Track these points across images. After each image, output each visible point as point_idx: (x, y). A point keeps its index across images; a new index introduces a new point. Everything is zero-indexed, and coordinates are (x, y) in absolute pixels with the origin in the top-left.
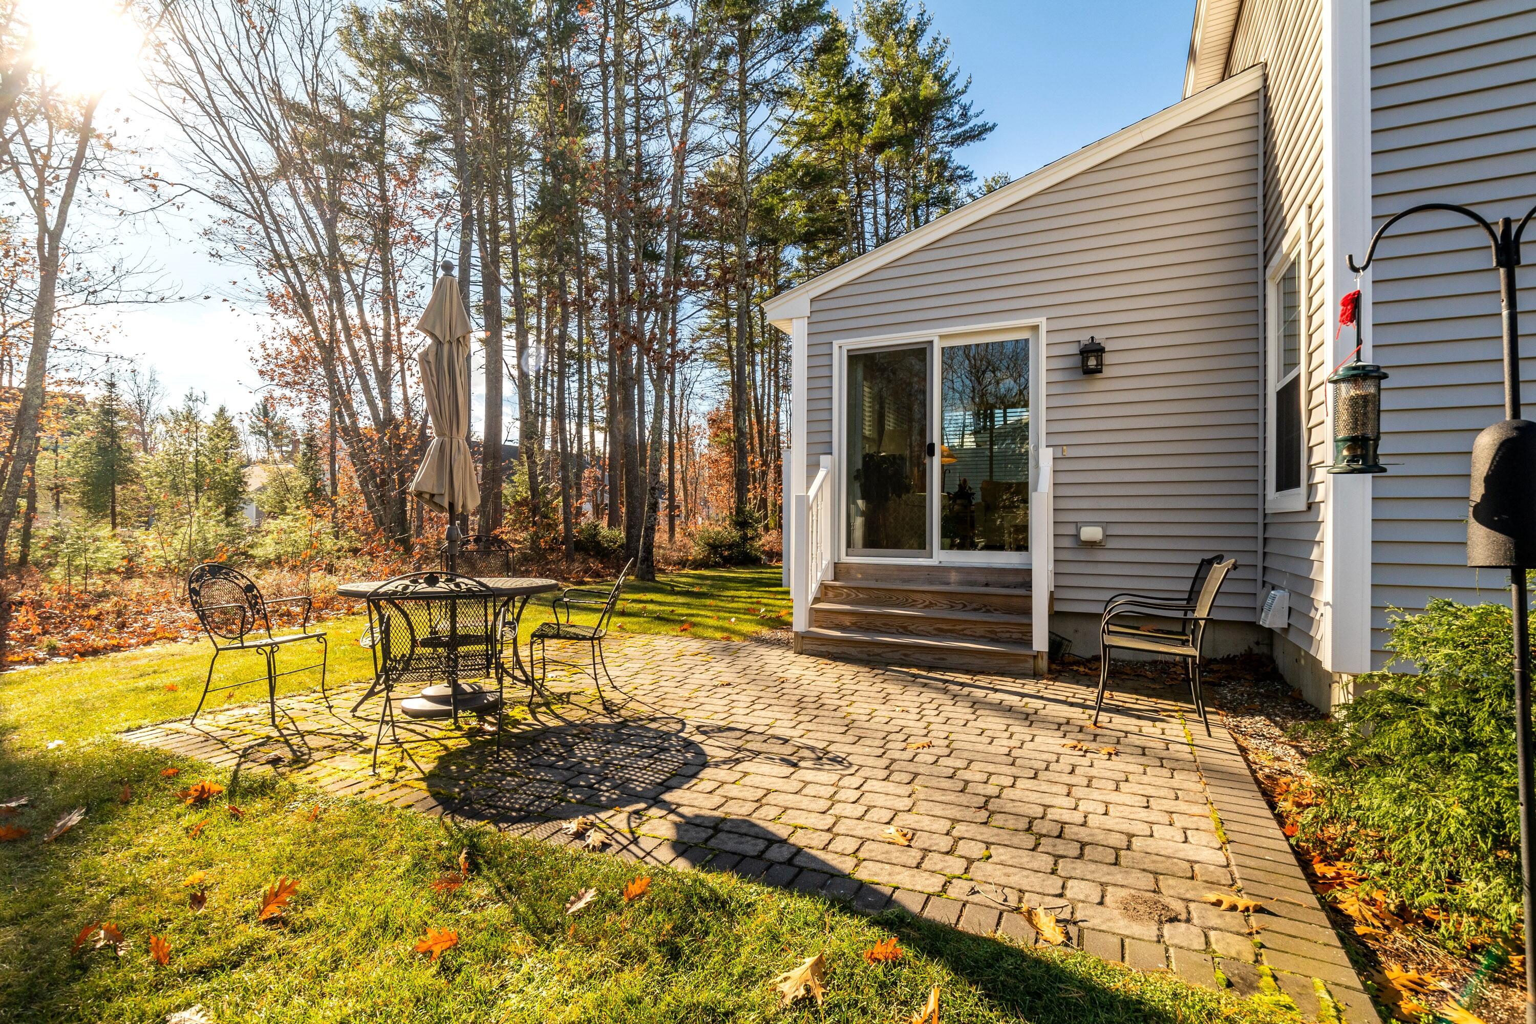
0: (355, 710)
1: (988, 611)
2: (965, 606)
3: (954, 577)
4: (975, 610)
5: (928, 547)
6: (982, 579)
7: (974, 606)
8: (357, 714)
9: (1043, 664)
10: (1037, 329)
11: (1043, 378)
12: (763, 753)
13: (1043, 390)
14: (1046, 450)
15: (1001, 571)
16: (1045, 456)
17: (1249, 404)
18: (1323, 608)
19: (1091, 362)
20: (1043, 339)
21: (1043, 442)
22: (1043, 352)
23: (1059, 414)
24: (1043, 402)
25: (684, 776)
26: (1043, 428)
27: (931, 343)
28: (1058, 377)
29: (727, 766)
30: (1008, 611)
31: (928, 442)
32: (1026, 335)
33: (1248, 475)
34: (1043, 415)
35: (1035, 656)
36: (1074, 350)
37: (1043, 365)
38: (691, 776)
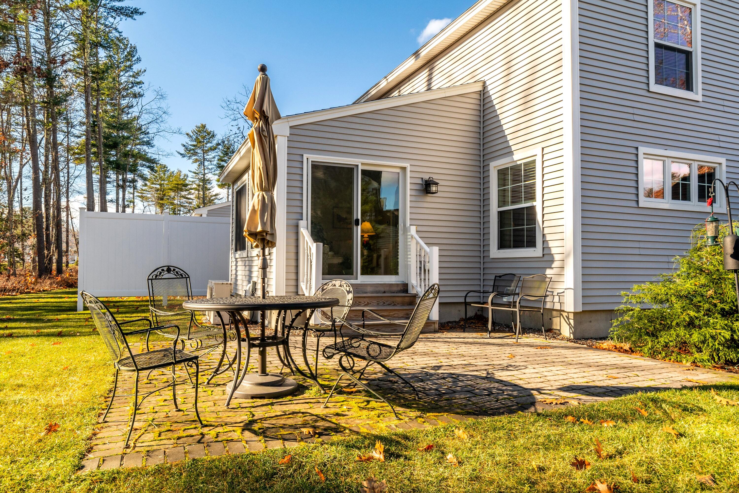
0: (228, 404)
1: (395, 305)
2: (384, 303)
3: (369, 289)
4: (389, 305)
5: (354, 273)
6: (382, 289)
7: (388, 303)
8: (230, 407)
9: (437, 326)
10: (404, 169)
11: (408, 192)
12: (486, 370)
13: (408, 198)
14: (411, 227)
15: (391, 285)
16: (413, 230)
17: (477, 214)
18: (562, 291)
19: (434, 189)
20: (408, 174)
21: (408, 223)
22: (409, 181)
23: (414, 210)
24: (408, 204)
25: (500, 382)
26: (408, 216)
27: (357, 166)
28: (414, 193)
29: (496, 376)
30: (403, 304)
31: (355, 218)
32: (398, 170)
33: (477, 243)
34: (408, 210)
35: (434, 323)
36: (420, 181)
37: (409, 186)
38: (502, 381)
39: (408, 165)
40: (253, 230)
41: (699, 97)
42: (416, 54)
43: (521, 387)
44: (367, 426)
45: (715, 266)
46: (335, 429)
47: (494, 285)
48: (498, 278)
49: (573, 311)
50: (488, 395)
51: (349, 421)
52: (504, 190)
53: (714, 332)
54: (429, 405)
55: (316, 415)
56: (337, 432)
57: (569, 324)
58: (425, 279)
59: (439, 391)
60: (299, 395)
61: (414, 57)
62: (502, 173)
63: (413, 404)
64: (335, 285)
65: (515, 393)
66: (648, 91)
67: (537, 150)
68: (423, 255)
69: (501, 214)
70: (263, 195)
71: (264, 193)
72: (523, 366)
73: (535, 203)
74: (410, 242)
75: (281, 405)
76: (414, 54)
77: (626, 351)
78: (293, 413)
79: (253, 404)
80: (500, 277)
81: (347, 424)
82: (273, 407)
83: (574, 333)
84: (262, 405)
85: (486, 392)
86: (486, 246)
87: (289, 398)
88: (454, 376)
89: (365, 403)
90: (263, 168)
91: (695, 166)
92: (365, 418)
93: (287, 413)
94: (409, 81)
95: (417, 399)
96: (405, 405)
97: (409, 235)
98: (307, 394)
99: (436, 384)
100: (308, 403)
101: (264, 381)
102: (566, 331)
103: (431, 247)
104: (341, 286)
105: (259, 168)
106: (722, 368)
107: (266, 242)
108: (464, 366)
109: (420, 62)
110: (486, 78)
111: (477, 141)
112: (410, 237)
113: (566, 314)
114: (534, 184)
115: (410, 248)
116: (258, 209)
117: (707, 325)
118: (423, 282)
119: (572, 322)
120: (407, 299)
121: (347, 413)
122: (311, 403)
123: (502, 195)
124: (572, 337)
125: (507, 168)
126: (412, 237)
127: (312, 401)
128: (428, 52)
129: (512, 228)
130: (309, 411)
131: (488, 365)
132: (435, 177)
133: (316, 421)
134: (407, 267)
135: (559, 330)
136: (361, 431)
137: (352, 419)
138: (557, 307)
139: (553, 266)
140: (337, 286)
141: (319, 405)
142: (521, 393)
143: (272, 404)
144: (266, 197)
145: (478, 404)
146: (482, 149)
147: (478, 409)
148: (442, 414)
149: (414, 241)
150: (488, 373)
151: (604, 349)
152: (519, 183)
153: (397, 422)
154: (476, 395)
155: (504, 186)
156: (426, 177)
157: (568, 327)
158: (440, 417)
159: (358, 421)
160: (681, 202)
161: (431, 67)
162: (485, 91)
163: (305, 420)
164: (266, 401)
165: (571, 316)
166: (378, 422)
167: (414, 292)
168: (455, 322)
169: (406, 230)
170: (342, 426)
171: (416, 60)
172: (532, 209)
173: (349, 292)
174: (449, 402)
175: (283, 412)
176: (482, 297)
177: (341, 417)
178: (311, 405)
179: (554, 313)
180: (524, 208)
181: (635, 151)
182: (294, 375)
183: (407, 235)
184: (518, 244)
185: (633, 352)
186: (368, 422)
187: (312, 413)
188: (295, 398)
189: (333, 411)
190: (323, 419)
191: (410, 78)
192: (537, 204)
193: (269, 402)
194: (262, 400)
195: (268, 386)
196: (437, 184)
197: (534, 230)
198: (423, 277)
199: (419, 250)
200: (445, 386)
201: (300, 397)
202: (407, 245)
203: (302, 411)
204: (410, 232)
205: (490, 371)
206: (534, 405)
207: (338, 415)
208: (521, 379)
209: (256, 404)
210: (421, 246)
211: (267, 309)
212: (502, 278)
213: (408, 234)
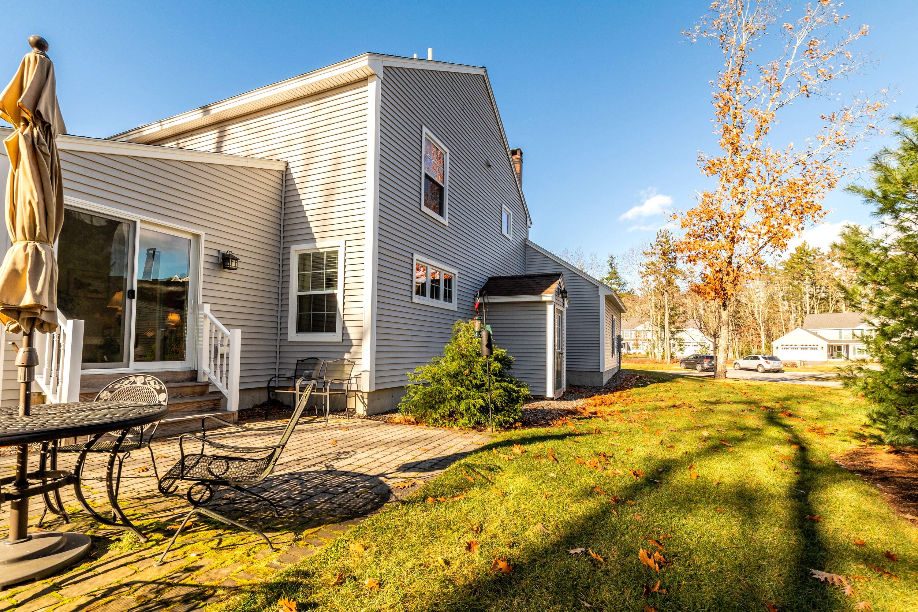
1: (182, 397)
4: (175, 397)
5: (125, 360)
7: (174, 395)
9: (236, 417)
10: (197, 237)
11: (202, 265)
12: (321, 462)
13: (202, 271)
14: (205, 304)
15: (175, 373)
16: (207, 308)
17: (275, 296)
18: (359, 373)
19: (233, 264)
20: (203, 244)
21: (200, 300)
22: (203, 251)
23: (208, 286)
24: (201, 278)
25: (345, 473)
26: (201, 292)
27: (135, 222)
28: (208, 266)
29: (336, 468)
30: (193, 395)
31: (128, 288)
32: (190, 237)
33: (275, 325)
34: (201, 285)
35: (233, 414)
36: (216, 254)
37: (202, 258)
38: (346, 472)
39: (204, 233)
40: (13, 302)
41: (446, 223)
42: (205, 109)
43: (367, 475)
44: (242, 574)
45: (470, 352)
46: (200, 594)
47: (296, 369)
48: (301, 363)
49: (368, 391)
50: (345, 492)
51: (212, 575)
52: (303, 275)
53: (473, 401)
54: (295, 520)
55: (154, 582)
56: (205, 599)
57: (364, 403)
58: (222, 365)
59: (293, 499)
60: (100, 555)
61: (201, 111)
62: (303, 258)
63: (277, 524)
64: (134, 383)
65: (367, 484)
66: (420, 210)
67: (340, 242)
68: (220, 337)
69: (300, 298)
70: (36, 248)
71: (37, 244)
72: (352, 451)
73: (335, 291)
74: (202, 322)
75: (76, 583)
76: (203, 108)
77: (413, 423)
78: (110, 591)
79: (13, 601)
80: (302, 361)
81: (212, 580)
82: (61, 592)
83: (367, 411)
84: (36, 596)
85: (341, 490)
86: (282, 329)
87: (85, 566)
88: (296, 476)
89: (216, 541)
90: (38, 203)
91: (443, 273)
92: (232, 562)
93: (99, 594)
94: (192, 135)
95: (276, 516)
96: (269, 528)
97: (202, 314)
98: (114, 551)
99: (284, 491)
100: (125, 565)
101: (28, 552)
102: (361, 410)
103: (231, 330)
104: (145, 383)
105: (30, 203)
106: (474, 428)
107: (37, 323)
108: (298, 462)
109: (207, 120)
110: (289, 160)
111: (278, 221)
112: (202, 316)
113: (361, 394)
114: (336, 273)
115: (202, 329)
116: (24, 269)
117: (468, 397)
118: (218, 368)
119: (366, 401)
120: (198, 389)
121: (199, 563)
122: (130, 563)
123: (302, 278)
124: (365, 414)
125: (309, 255)
126: (206, 316)
127: (129, 559)
128: (221, 112)
129: (312, 313)
130: (136, 578)
131: (320, 456)
132: (235, 252)
133: (159, 592)
134: (197, 351)
135: (354, 409)
136: (239, 584)
137: (215, 571)
138: (354, 388)
139: (351, 350)
140: (139, 384)
141: (146, 563)
142: (372, 482)
143: (56, 587)
144: (43, 253)
145: (344, 505)
146: (282, 230)
147: (347, 511)
148: (318, 528)
149: (208, 321)
150: (327, 467)
151: (398, 423)
152: (320, 269)
153: (275, 555)
154: (335, 495)
155: (304, 271)
156: (224, 250)
157: (362, 405)
158: (319, 533)
159: (226, 571)
160: (434, 300)
161: (222, 129)
162: (288, 173)
163: (139, 598)
164: (39, 586)
165: (366, 396)
166: (252, 563)
167: (206, 380)
168: (249, 409)
169: (196, 307)
170: (206, 586)
171: (204, 115)
172: (333, 297)
173: (160, 391)
174: (314, 510)
175: (89, 594)
176: (277, 382)
177: (196, 572)
178: (135, 567)
179: (350, 394)
180: (324, 295)
181: (410, 256)
182: (68, 522)
183: (198, 314)
184: (317, 328)
185: (418, 423)
186: (239, 568)
187: (144, 579)
188: (95, 563)
189: (176, 566)
190: (170, 585)
191: (194, 133)
192: (339, 292)
193: (46, 586)
194: (28, 586)
195: (38, 557)
196: (236, 259)
197: (334, 316)
198: (219, 363)
199: (214, 331)
200: (295, 490)
201: (104, 558)
202: (198, 326)
203: (123, 582)
204: (203, 310)
205: (328, 463)
206: (392, 493)
207: (188, 570)
208: (360, 467)
209: (20, 598)
210: (217, 327)
211: (61, 437)
212: (304, 362)
213: (200, 312)
